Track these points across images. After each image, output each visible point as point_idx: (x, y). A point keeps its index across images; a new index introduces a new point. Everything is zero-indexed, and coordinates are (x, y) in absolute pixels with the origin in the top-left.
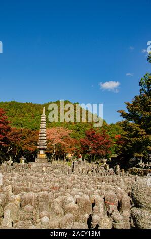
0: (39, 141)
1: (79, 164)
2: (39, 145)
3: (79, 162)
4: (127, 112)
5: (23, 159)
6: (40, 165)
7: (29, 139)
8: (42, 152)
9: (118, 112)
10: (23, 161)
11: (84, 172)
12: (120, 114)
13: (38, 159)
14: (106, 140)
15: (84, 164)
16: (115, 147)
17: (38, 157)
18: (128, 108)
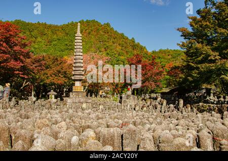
0: (74, 69)
1: (127, 99)
2: (74, 75)
3: (128, 97)
4: (190, 30)
5: (52, 94)
6: (77, 100)
7: (55, 69)
8: (78, 84)
9: (178, 30)
10: (53, 96)
11: (137, 108)
12: (181, 33)
13: (74, 94)
14: (155, 70)
15: (134, 99)
16: (167, 80)
17: (74, 90)
18: (191, 25)
